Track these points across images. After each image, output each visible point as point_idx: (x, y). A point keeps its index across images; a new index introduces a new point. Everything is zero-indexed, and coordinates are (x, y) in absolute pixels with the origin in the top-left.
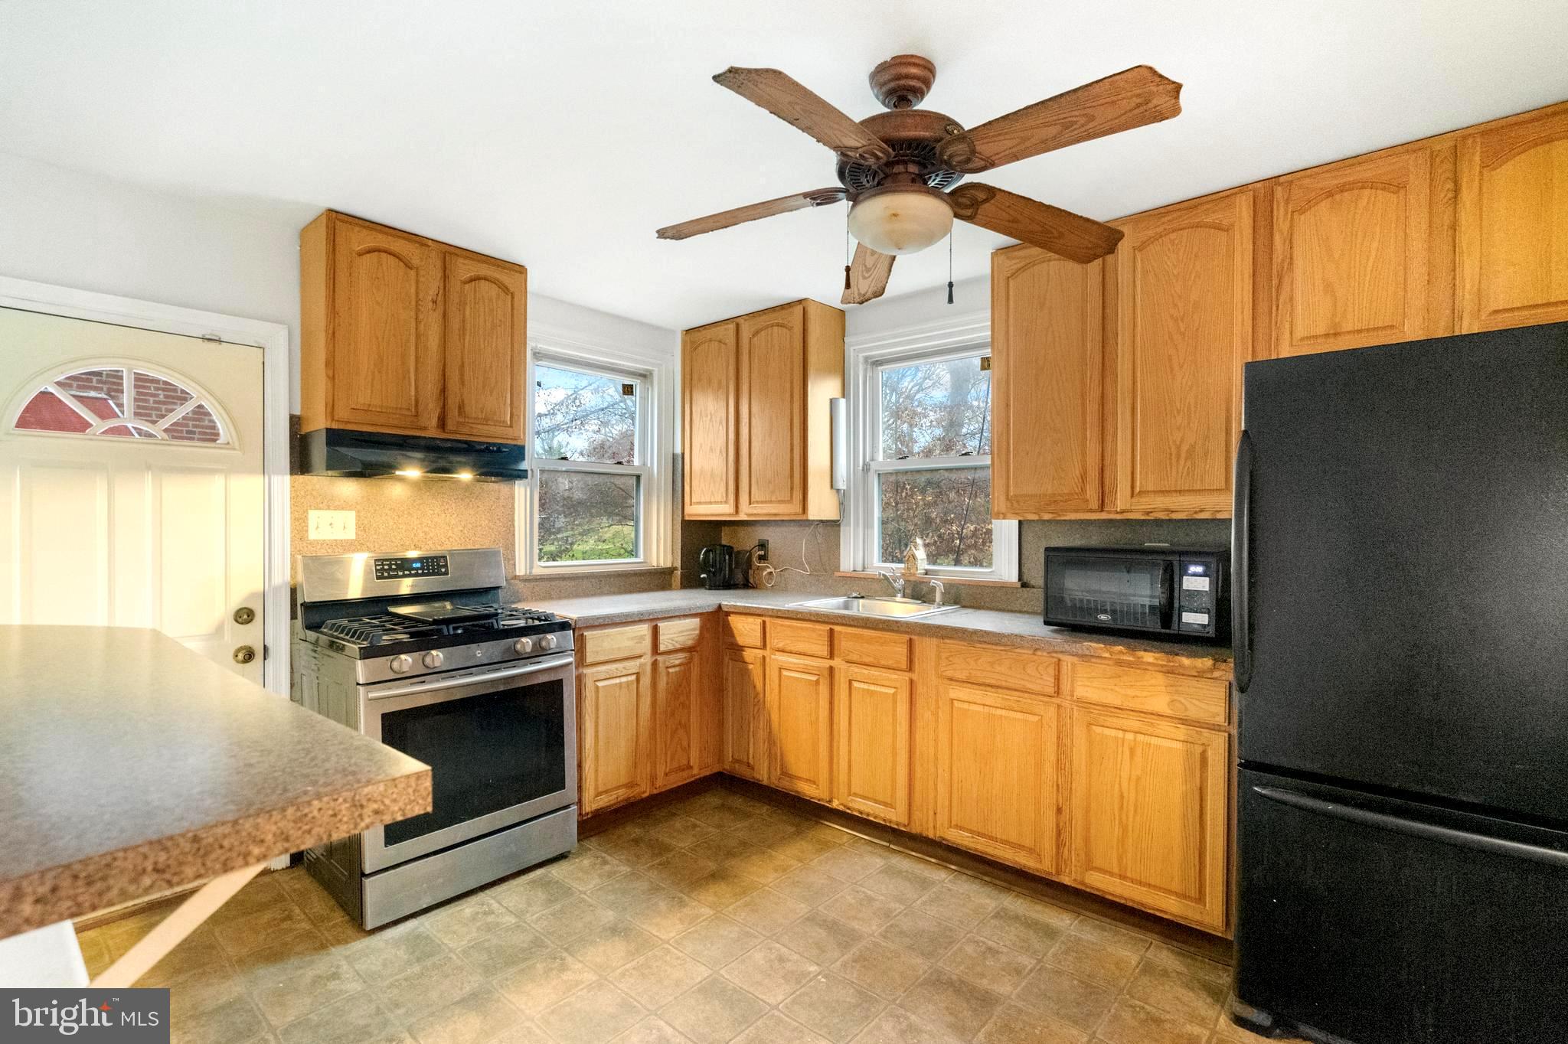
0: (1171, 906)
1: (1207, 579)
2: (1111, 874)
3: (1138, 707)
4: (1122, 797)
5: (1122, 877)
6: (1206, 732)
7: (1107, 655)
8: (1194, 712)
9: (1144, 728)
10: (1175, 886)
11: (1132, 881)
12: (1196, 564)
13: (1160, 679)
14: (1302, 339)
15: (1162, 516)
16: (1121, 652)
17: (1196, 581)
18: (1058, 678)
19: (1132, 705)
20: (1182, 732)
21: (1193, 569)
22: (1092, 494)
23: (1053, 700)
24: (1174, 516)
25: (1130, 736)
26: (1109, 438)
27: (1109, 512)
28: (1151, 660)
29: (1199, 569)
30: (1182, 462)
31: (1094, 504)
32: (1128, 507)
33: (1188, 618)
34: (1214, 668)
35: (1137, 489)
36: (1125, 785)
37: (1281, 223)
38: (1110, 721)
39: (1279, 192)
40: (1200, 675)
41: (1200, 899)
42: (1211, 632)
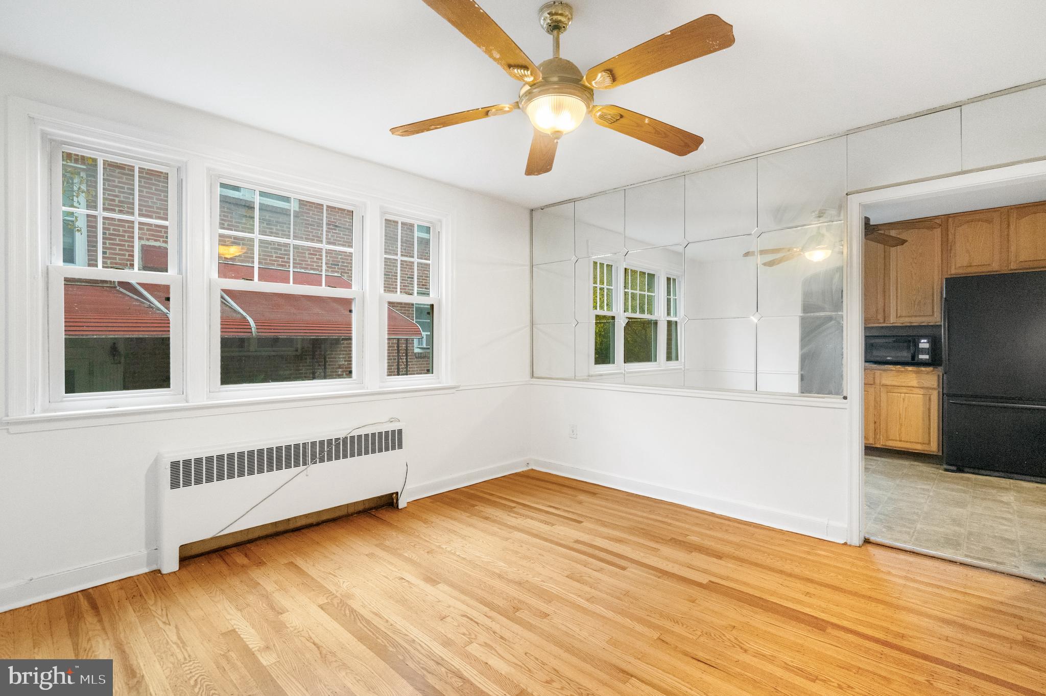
0: (919, 448)
1: (928, 344)
2: (896, 440)
3: (907, 385)
4: (900, 414)
5: (900, 441)
6: (930, 391)
7: (894, 369)
8: (926, 385)
9: (908, 391)
10: (920, 441)
11: (904, 441)
12: (924, 339)
13: (914, 375)
14: (959, 267)
15: (908, 324)
16: (900, 368)
17: (924, 344)
18: (874, 378)
19: (903, 384)
20: (922, 391)
21: (922, 341)
22: (880, 317)
23: (873, 386)
24: (913, 324)
25: (903, 395)
26: (887, 297)
27: (887, 323)
28: (910, 369)
29: (925, 341)
30: (916, 306)
31: (882, 321)
32: (895, 322)
33: (921, 357)
34: (933, 371)
35: (899, 315)
36: (901, 412)
37: (951, 231)
38: (896, 390)
39: (950, 220)
40: (928, 373)
41: (929, 443)
42: (930, 361)
